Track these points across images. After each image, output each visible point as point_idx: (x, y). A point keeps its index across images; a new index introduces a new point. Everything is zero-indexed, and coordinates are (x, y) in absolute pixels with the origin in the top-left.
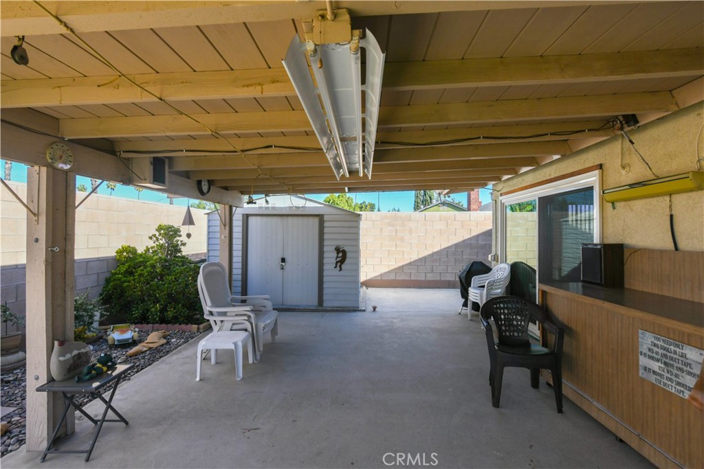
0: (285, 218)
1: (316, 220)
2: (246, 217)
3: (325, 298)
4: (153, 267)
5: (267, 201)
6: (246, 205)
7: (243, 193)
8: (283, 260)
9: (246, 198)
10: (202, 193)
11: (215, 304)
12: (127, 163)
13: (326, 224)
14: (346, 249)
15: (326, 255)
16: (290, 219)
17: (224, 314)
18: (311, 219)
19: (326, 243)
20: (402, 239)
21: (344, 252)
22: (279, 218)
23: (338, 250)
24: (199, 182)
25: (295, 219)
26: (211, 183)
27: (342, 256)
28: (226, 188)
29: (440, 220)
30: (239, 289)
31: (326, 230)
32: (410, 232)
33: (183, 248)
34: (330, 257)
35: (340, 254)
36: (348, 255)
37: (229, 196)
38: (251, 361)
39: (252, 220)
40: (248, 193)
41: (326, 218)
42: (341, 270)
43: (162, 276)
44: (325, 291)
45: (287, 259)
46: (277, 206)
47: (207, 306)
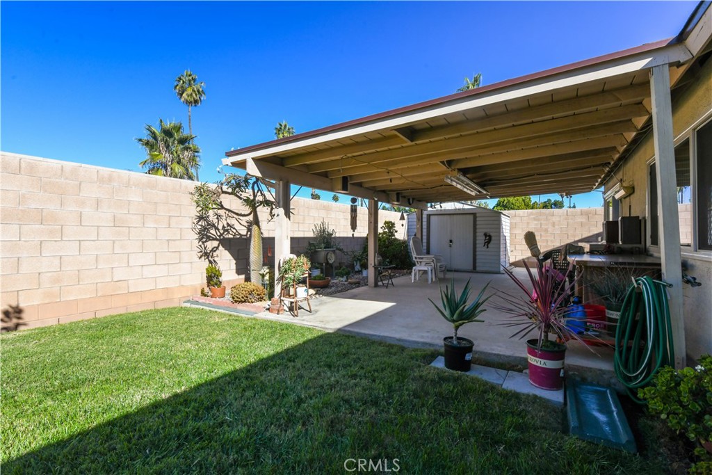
0: (452, 216)
1: (471, 217)
2: (429, 216)
3: (477, 264)
4: (384, 241)
5: (441, 207)
6: (430, 209)
7: (428, 202)
8: (451, 241)
9: (429, 205)
10: (410, 204)
11: (417, 254)
12: (388, 195)
13: (478, 219)
14: (491, 234)
15: (478, 238)
16: (455, 216)
17: (422, 258)
18: (468, 216)
19: (478, 231)
20: (546, 230)
21: (490, 237)
22: (448, 217)
23: (486, 235)
24: (409, 199)
25: (458, 216)
26: (413, 199)
27: (488, 239)
28: (420, 201)
29: (582, 214)
30: (425, 251)
31: (478, 223)
32: (554, 225)
33: (396, 234)
34: (481, 239)
35: (488, 238)
36: (493, 238)
37: (421, 205)
38: (434, 280)
39: (432, 218)
40: (431, 202)
41: (478, 215)
42: (488, 247)
43: (388, 247)
44: (477, 261)
45: (454, 241)
46: (447, 208)
47: (414, 255)
